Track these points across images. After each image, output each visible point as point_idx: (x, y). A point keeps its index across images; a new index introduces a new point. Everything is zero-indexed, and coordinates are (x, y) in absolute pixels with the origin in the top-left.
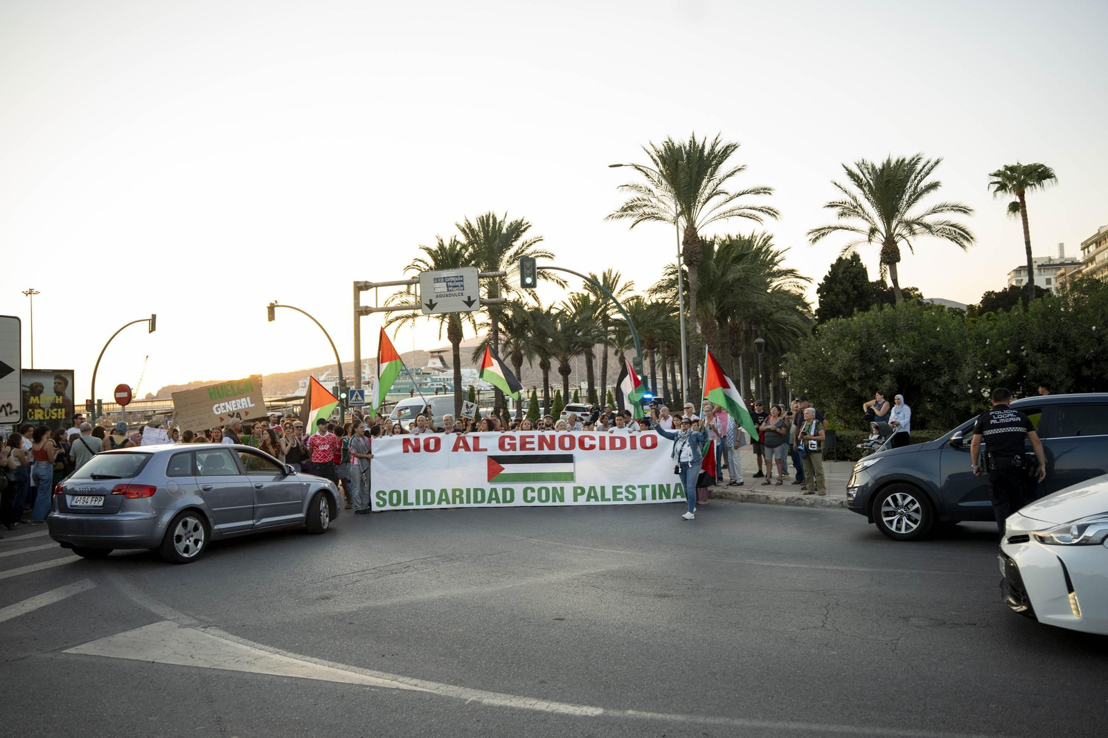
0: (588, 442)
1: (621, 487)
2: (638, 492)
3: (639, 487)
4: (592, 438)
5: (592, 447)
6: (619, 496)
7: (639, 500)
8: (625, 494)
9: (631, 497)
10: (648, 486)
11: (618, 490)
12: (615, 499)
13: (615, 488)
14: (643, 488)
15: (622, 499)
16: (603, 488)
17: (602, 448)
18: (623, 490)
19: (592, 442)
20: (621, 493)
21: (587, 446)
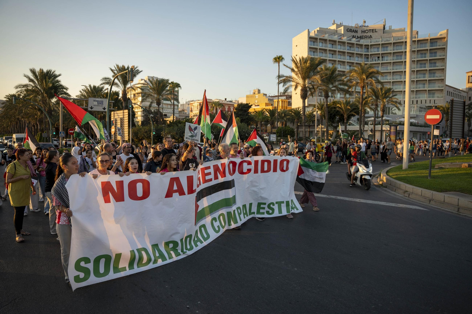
0: (245, 167)
1: (265, 204)
2: (276, 207)
3: (277, 203)
4: (249, 163)
5: (249, 171)
6: (261, 211)
7: (276, 214)
8: (267, 209)
9: (271, 212)
10: (283, 202)
11: (262, 206)
12: (258, 212)
13: (259, 204)
14: (279, 203)
15: (263, 213)
16: (251, 205)
17: (256, 171)
18: (266, 206)
19: (249, 167)
20: (264, 208)
21: (245, 170)
